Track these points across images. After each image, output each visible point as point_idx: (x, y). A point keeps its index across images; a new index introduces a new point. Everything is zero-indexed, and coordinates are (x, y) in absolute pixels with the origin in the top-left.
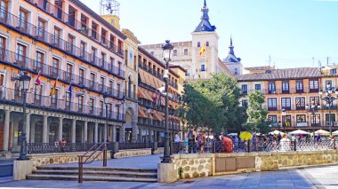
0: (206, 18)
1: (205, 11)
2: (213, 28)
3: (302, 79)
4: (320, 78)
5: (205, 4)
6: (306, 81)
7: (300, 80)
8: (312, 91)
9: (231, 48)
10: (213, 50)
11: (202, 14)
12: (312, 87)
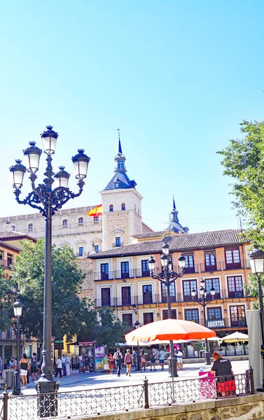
0: (121, 169)
1: (121, 161)
2: (133, 184)
3: (215, 247)
4: (242, 244)
5: (120, 151)
6: (220, 252)
7: (210, 250)
8: (230, 267)
9: (175, 214)
10: (131, 214)
11: (116, 164)
12: (229, 261)
